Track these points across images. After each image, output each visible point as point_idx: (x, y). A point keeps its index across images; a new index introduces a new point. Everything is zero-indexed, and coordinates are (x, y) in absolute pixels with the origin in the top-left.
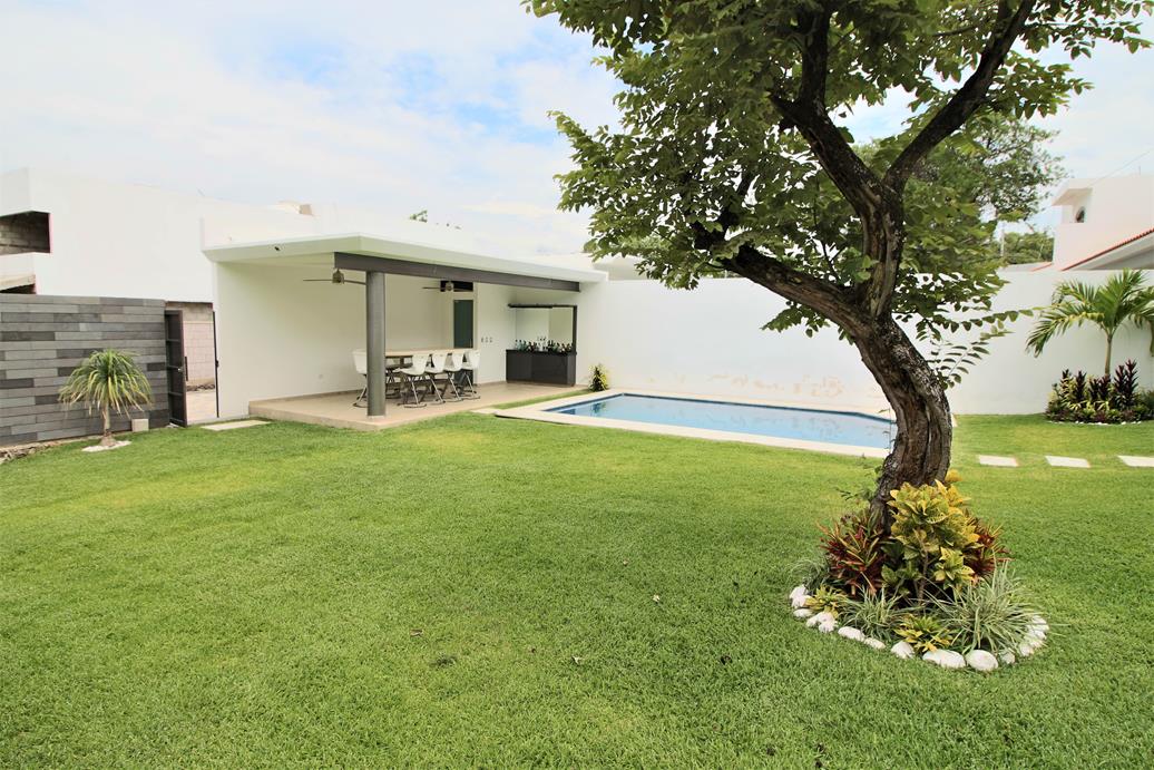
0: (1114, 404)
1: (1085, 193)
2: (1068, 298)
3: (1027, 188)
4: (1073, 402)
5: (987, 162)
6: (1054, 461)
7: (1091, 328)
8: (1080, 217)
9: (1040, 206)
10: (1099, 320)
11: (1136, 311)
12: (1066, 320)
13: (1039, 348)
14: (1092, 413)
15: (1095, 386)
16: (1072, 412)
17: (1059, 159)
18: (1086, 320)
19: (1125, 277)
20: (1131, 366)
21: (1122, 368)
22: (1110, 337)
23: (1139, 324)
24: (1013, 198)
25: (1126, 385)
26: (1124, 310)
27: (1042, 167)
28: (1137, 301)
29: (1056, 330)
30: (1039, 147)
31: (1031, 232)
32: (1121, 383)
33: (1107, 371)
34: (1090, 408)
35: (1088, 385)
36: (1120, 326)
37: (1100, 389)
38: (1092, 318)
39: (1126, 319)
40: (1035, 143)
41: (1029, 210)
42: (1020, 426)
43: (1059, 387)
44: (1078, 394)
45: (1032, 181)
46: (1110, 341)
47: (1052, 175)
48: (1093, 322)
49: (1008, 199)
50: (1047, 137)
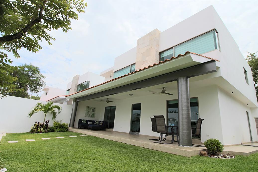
0: (44, 129)
1: (48, 89)
2: (39, 106)
3: (38, 86)
4: (36, 129)
5: (31, 78)
6: (27, 140)
7: (42, 113)
8: (46, 94)
9: (40, 91)
10: (44, 111)
11: (51, 110)
12: (38, 110)
13: (31, 116)
14: (39, 131)
15: (41, 125)
16: (35, 131)
17: (45, 82)
18: (41, 111)
19: (50, 103)
20: (48, 121)
21: (47, 121)
22: (46, 115)
23: (51, 113)
24: (35, 88)
25: (47, 125)
26: (49, 110)
27: (41, 83)
28: (52, 108)
29: (35, 112)
30: (42, 79)
31: (37, 96)
32: (46, 124)
33: (44, 122)
34: (39, 130)
35: (40, 125)
36: (48, 113)
37: (42, 126)
38: (43, 110)
39: (49, 112)
40: (41, 78)
41: (37, 91)
42: (23, 135)
43: (34, 126)
44: (37, 127)
45: (39, 85)
46: (45, 116)
47: (43, 85)
48: (43, 111)
49: (34, 88)
50: (44, 77)
